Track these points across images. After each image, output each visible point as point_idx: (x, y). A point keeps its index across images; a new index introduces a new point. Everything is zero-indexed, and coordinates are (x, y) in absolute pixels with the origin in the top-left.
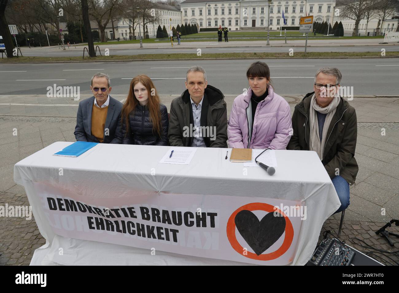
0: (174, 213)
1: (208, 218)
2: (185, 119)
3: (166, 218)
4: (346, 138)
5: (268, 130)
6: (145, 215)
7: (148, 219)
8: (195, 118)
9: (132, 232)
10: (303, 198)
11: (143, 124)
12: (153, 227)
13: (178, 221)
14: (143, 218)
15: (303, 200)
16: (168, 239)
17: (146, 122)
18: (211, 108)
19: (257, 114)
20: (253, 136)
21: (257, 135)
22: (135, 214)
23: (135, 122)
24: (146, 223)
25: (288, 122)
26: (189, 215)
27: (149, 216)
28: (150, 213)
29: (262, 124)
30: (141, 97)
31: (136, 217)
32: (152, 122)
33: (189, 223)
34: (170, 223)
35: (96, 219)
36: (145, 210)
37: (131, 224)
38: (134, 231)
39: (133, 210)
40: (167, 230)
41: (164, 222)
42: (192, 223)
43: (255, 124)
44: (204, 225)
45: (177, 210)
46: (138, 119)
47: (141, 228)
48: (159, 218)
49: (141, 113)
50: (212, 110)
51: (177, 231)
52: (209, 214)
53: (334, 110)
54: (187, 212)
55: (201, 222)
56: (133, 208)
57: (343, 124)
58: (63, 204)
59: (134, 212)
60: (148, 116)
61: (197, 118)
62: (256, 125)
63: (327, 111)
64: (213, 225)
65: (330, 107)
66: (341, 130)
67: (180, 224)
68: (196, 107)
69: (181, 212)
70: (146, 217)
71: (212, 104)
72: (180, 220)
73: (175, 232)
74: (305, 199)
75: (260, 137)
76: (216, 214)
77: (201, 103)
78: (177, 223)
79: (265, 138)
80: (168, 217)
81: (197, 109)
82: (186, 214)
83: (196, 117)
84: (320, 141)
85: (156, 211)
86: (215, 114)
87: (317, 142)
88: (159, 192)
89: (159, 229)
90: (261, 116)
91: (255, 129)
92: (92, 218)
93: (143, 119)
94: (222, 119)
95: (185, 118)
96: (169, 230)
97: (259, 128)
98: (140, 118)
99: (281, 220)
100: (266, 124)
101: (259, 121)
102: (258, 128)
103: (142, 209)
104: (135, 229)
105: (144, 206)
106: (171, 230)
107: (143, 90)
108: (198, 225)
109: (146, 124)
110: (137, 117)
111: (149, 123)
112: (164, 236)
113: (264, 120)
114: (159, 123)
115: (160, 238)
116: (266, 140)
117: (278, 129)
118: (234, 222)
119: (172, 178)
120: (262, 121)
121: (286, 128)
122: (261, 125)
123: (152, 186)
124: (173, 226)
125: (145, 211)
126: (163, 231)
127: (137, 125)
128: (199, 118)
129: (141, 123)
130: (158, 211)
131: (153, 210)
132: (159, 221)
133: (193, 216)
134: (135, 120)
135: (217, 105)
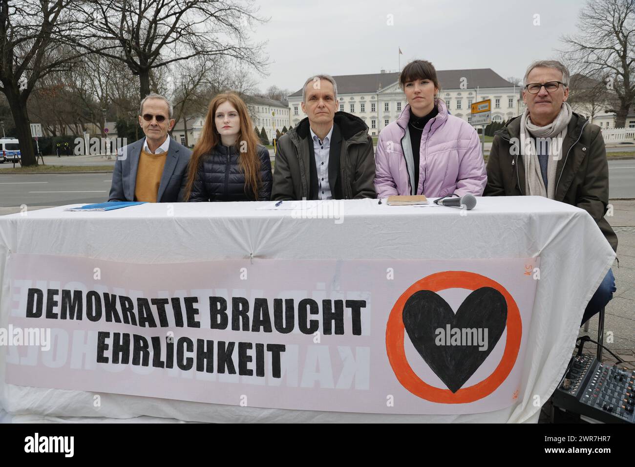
0: (278, 302)
1: (348, 313)
2: (301, 164)
3: (261, 319)
4: (590, 175)
5: (446, 172)
6: (219, 316)
7: (223, 325)
8: (318, 164)
9: (185, 363)
10: (536, 250)
11: (227, 177)
12: (232, 344)
13: (286, 323)
14: (214, 325)
15: (537, 254)
16: (261, 372)
17: (232, 173)
18: (347, 144)
19: (424, 147)
20: (420, 185)
21: (427, 185)
22: (197, 318)
23: (213, 174)
24: (217, 336)
25: (478, 158)
26: (308, 307)
27: (225, 318)
28: (229, 312)
29: (435, 162)
30: (227, 127)
31: (197, 325)
32: (244, 173)
33: (309, 327)
34: (268, 329)
35: (117, 336)
36: (218, 304)
37: (185, 344)
38: (190, 360)
39: (195, 306)
40: (260, 347)
41: (256, 329)
42: (315, 325)
43: (422, 162)
44: (340, 330)
45: (284, 296)
46: (219, 168)
47: (205, 350)
48: (246, 319)
49: (224, 159)
50: (348, 145)
51: (282, 348)
52: (350, 303)
53: (563, 129)
54: (305, 299)
55: (333, 322)
56: (195, 300)
57: (584, 149)
58: (56, 304)
59: (196, 311)
60: (236, 163)
61: (323, 163)
62: (424, 164)
63: (552, 130)
64: (357, 330)
65: (557, 123)
66: (581, 160)
67: (289, 328)
68: (321, 144)
69: (292, 300)
70: (219, 322)
71: (347, 138)
72: (290, 318)
73: (277, 350)
74: (541, 250)
75: (431, 188)
76: (363, 304)
77: (329, 136)
78: (284, 326)
79: (442, 188)
80: (266, 314)
81: (322, 148)
82: (303, 304)
83: (321, 162)
84: (544, 186)
85: (241, 305)
86: (355, 154)
87: (540, 189)
88: (252, 256)
89: (244, 347)
90: (430, 149)
91: (423, 173)
92: (107, 335)
93: (227, 169)
94: (366, 163)
95: (302, 162)
96: (265, 348)
97: (430, 170)
98: (222, 168)
99: (499, 304)
100: (441, 162)
101: (429, 158)
102: (428, 170)
103: (213, 300)
104: (193, 355)
105: (218, 295)
106: (271, 347)
107: (231, 114)
108: (327, 331)
109: (232, 176)
110: (216, 167)
111: (238, 175)
112: (252, 366)
113: (437, 155)
114: (256, 175)
115: (244, 371)
116: (443, 193)
117: (463, 171)
118: (401, 321)
119: (280, 222)
120: (433, 158)
121: (477, 166)
122: (432, 164)
123: (240, 245)
124: (275, 337)
125: (219, 308)
126: (252, 353)
127: (217, 180)
128: (326, 163)
129: (224, 174)
130: (245, 302)
131: (236, 301)
132: (246, 328)
133: (317, 308)
134: (213, 171)
135: (358, 138)
